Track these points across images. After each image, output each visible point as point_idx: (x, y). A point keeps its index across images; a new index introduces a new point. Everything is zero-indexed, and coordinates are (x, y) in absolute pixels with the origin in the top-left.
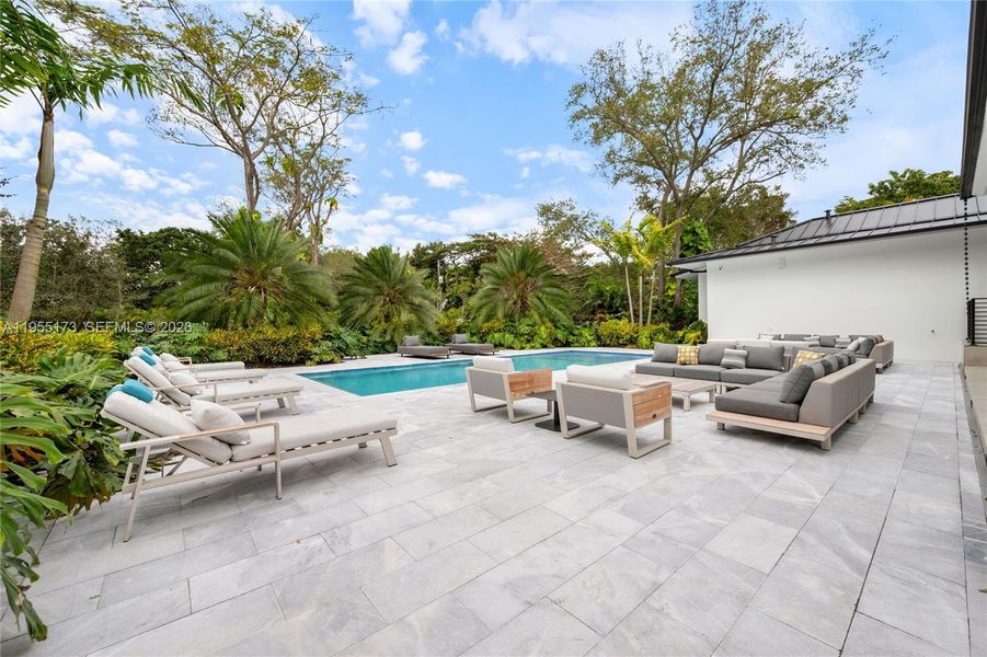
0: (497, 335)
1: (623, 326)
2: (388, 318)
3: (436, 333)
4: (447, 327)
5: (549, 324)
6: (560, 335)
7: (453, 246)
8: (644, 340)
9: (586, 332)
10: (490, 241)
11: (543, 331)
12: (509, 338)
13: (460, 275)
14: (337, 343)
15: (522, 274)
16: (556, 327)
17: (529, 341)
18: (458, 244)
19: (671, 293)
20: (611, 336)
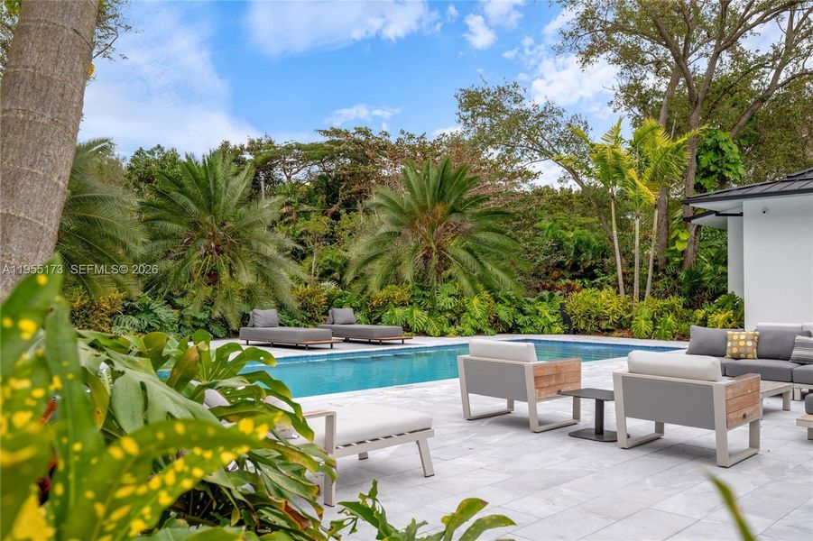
0: (399, 312)
1: (606, 300)
2: (213, 277)
3: (295, 305)
4: (311, 296)
5: (485, 295)
6: (504, 313)
7: (289, 149)
8: (643, 324)
9: (544, 309)
10: (358, 143)
11: (477, 306)
12: (419, 316)
13: (301, 201)
14: (146, 320)
15: (440, 209)
16: (497, 300)
17: (452, 323)
18: (299, 147)
19: (679, 247)
20: (587, 316)
